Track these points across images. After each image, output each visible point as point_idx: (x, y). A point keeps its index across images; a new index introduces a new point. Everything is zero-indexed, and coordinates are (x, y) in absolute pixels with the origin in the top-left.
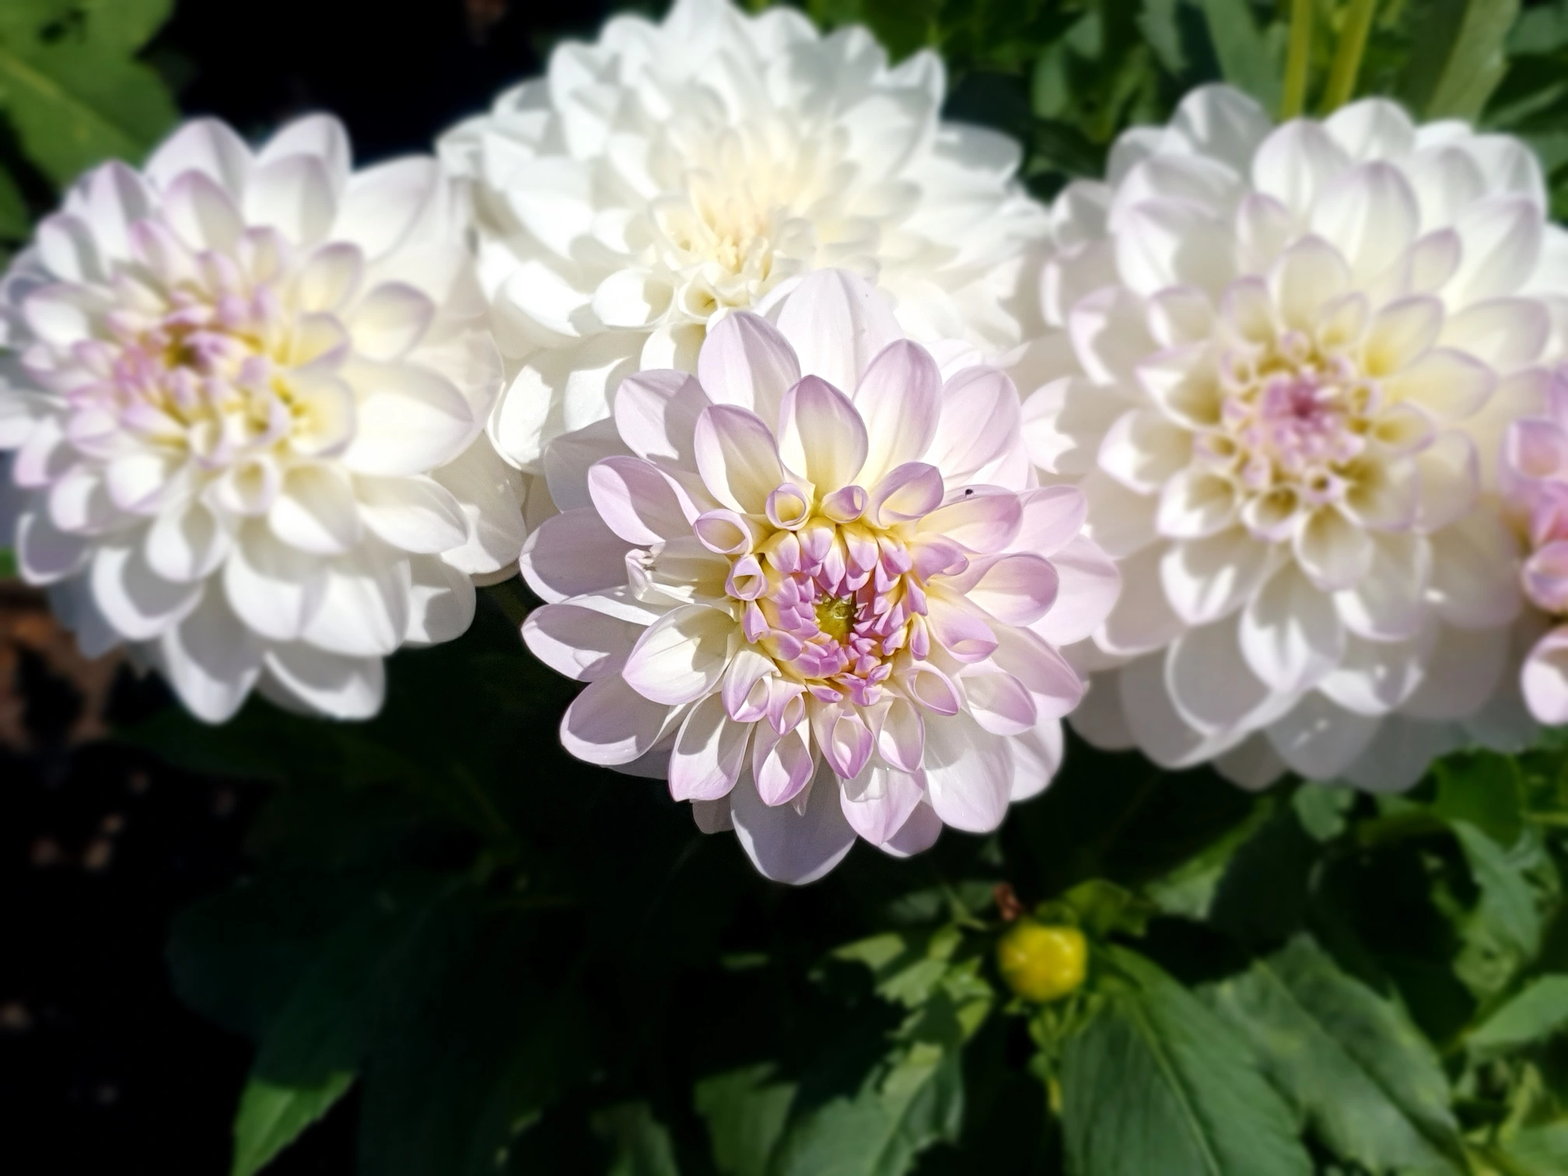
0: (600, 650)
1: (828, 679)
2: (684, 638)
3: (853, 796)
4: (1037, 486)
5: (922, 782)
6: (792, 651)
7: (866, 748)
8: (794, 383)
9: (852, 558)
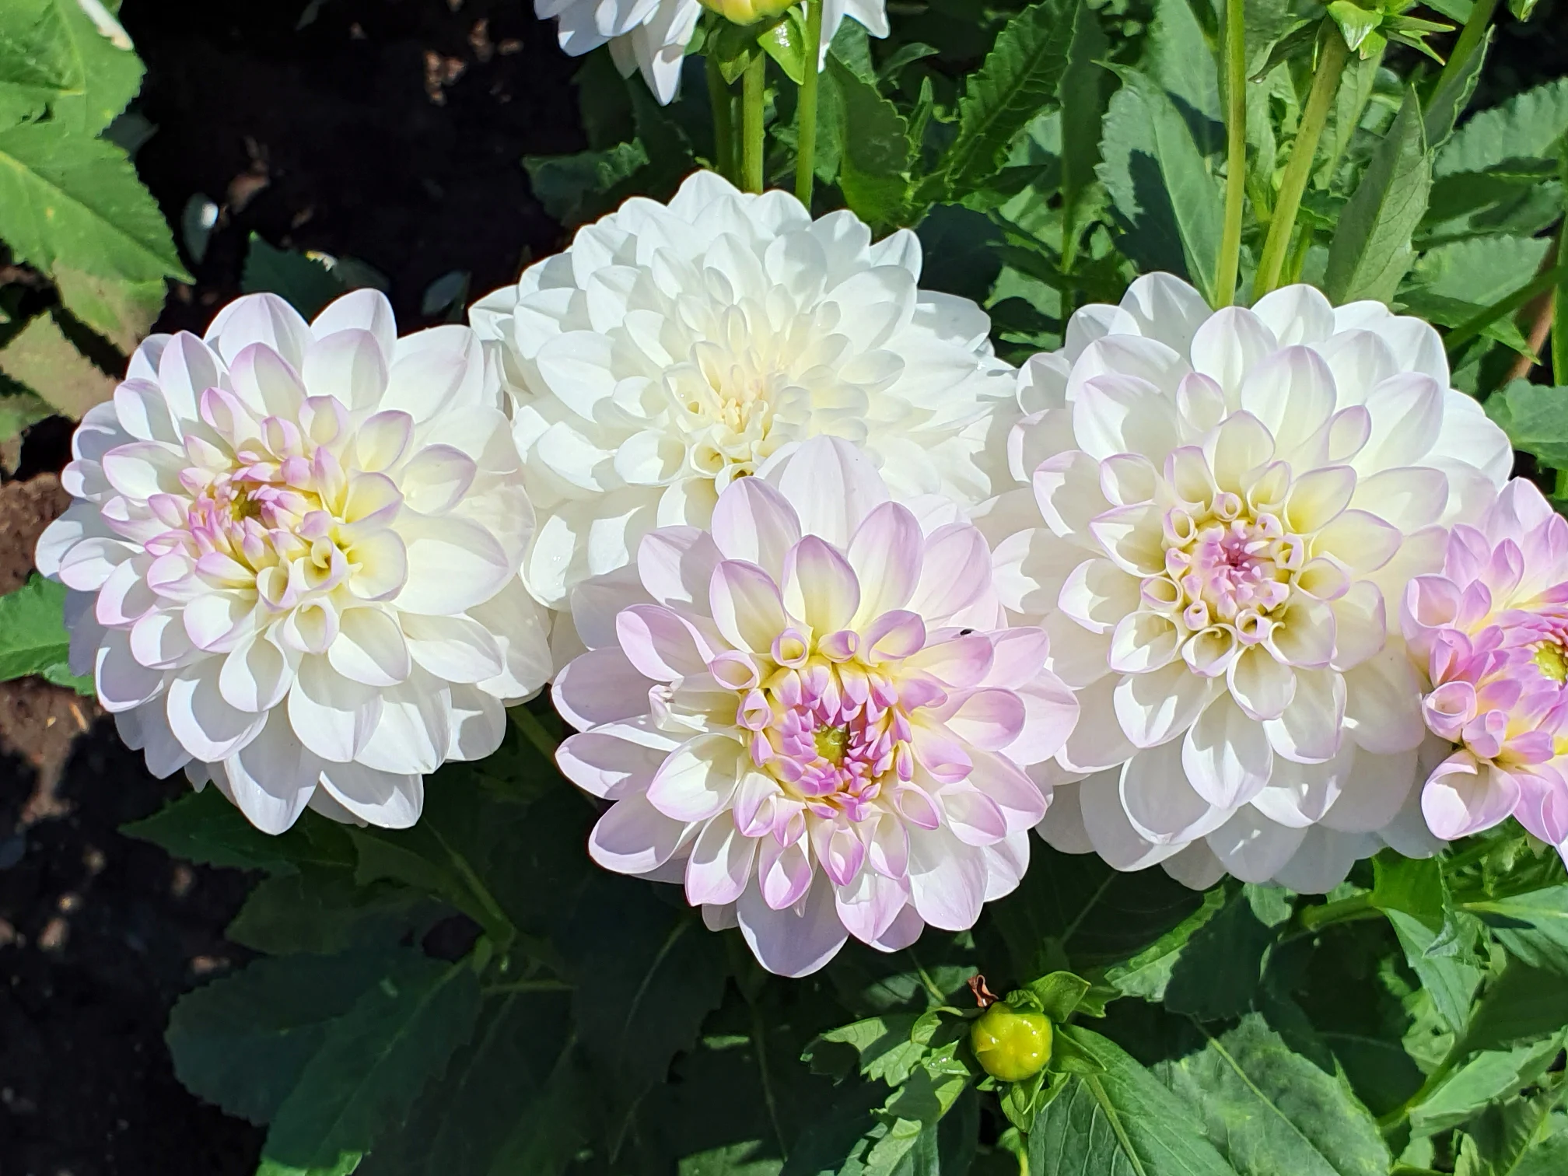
0: (624, 772)
1: (826, 798)
2: (699, 761)
3: (845, 901)
4: (1006, 627)
5: (907, 887)
6: (795, 774)
7: (858, 859)
8: (796, 542)
9: (846, 694)
